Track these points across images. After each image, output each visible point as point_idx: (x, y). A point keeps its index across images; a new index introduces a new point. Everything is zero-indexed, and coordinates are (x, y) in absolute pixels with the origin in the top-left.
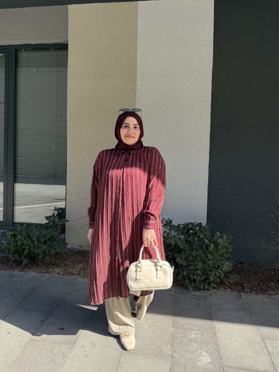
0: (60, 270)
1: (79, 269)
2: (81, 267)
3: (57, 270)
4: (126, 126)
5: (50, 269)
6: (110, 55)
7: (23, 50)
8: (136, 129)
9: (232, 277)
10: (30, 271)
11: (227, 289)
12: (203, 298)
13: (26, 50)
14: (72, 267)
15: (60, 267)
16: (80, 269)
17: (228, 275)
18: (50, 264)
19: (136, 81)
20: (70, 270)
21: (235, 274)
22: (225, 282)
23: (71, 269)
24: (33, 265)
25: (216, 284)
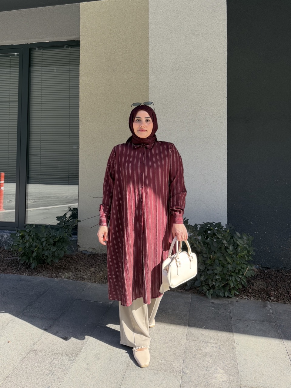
0: (70, 274)
1: (89, 274)
2: (92, 272)
3: (67, 274)
4: (138, 120)
5: (60, 273)
6: (122, 50)
7: (37, 49)
8: (148, 122)
9: (256, 284)
10: (39, 275)
11: (251, 297)
12: (223, 307)
13: (39, 48)
14: (83, 271)
15: (70, 271)
16: (91, 274)
17: (252, 281)
18: (60, 268)
19: (149, 75)
20: (80, 274)
21: (260, 281)
22: (248, 289)
23: (82, 273)
24: (42, 269)
25: (237, 292)
